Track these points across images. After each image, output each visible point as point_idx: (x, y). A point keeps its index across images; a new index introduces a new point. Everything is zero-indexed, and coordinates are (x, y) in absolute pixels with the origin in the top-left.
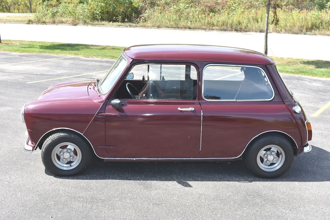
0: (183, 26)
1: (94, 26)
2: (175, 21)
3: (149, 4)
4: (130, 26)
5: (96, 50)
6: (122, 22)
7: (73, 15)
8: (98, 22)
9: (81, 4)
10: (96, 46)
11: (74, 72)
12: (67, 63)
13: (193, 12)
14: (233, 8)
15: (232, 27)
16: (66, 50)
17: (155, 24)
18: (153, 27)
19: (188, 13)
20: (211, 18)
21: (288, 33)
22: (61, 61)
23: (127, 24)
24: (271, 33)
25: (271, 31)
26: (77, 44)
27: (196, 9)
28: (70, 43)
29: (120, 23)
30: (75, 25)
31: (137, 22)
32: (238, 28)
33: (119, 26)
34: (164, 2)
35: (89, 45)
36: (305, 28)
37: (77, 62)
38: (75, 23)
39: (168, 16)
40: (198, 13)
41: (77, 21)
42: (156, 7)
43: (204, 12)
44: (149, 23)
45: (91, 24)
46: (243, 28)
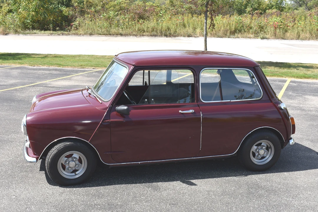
0: (115, 33)
1: (26, 35)
2: (106, 28)
3: (78, 12)
4: (63, 34)
5: (39, 58)
6: (53, 30)
7: (4, 24)
8: (30, 31)
9: (11, 14)
10: (37, 54)
11: (26, 81)
12: (15, 72)
13: (123, 20)
14: (161, 15)
15: (161, 32)
16: (8, 59)
17: (87, 32)
18: (85, 35)
19: (118, 21)
20: (141, 24)
21: (214, 37)
22: (8, 71)
23: (59, 32)
24: (198, 37)
25: (198, 35)
26: (18, 53)
27: (126, 17)
28: (9, 52)
29: (52, 32)
30: (6, 34)
31: (69, 30)
32: (168, 33)
33: (51, 34)
34: (94, 10)
35: (30, 54)
36: (229, 32)
37: (25, 71)
38: (6, 33)
39: (99, 24)
40: (128, 20)
41: (8, 30)
42: (86, 16)
43: (133, 19)
44: (81, 31)
45: (22, 33)
46: (172, 34)
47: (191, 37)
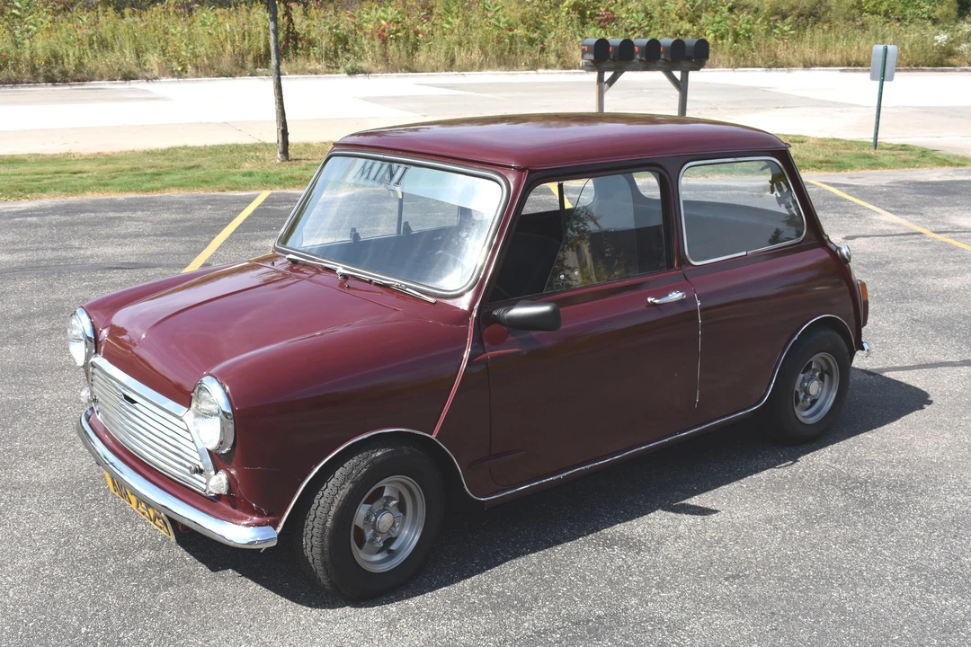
15: (34, 70)
21: (207, 75)
24: (156, 78)
25: (156, 73)
32: (55, 72)
36: (250, 57)
46: (72, 72)
47: (133, 79)
